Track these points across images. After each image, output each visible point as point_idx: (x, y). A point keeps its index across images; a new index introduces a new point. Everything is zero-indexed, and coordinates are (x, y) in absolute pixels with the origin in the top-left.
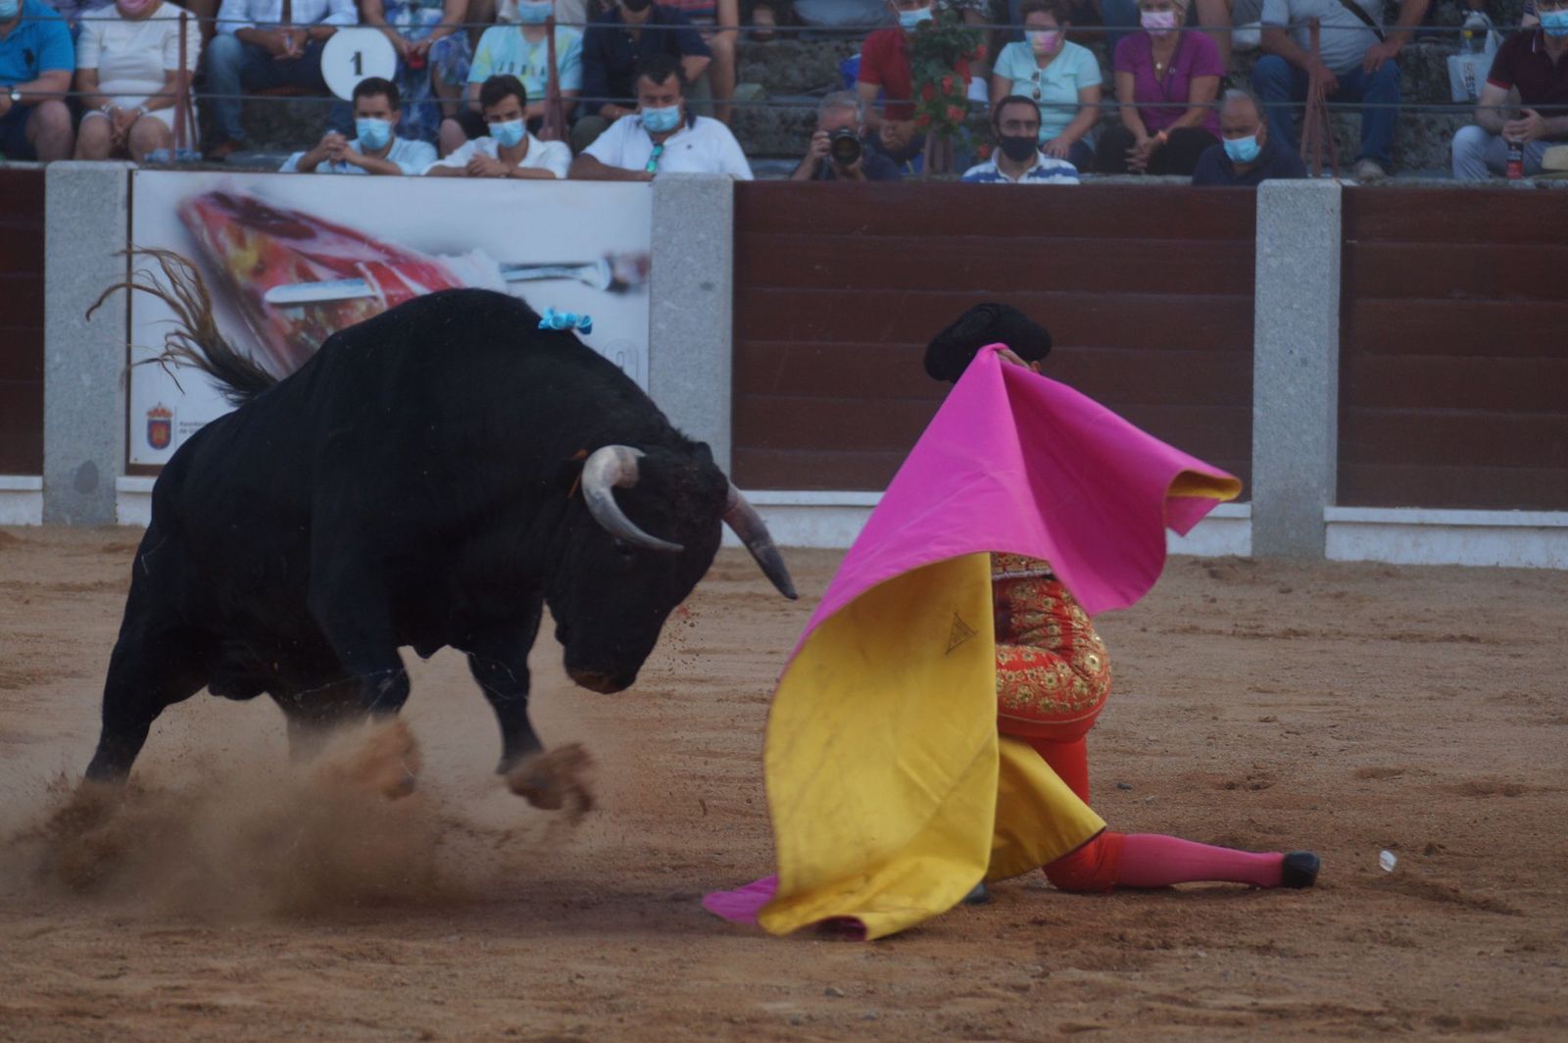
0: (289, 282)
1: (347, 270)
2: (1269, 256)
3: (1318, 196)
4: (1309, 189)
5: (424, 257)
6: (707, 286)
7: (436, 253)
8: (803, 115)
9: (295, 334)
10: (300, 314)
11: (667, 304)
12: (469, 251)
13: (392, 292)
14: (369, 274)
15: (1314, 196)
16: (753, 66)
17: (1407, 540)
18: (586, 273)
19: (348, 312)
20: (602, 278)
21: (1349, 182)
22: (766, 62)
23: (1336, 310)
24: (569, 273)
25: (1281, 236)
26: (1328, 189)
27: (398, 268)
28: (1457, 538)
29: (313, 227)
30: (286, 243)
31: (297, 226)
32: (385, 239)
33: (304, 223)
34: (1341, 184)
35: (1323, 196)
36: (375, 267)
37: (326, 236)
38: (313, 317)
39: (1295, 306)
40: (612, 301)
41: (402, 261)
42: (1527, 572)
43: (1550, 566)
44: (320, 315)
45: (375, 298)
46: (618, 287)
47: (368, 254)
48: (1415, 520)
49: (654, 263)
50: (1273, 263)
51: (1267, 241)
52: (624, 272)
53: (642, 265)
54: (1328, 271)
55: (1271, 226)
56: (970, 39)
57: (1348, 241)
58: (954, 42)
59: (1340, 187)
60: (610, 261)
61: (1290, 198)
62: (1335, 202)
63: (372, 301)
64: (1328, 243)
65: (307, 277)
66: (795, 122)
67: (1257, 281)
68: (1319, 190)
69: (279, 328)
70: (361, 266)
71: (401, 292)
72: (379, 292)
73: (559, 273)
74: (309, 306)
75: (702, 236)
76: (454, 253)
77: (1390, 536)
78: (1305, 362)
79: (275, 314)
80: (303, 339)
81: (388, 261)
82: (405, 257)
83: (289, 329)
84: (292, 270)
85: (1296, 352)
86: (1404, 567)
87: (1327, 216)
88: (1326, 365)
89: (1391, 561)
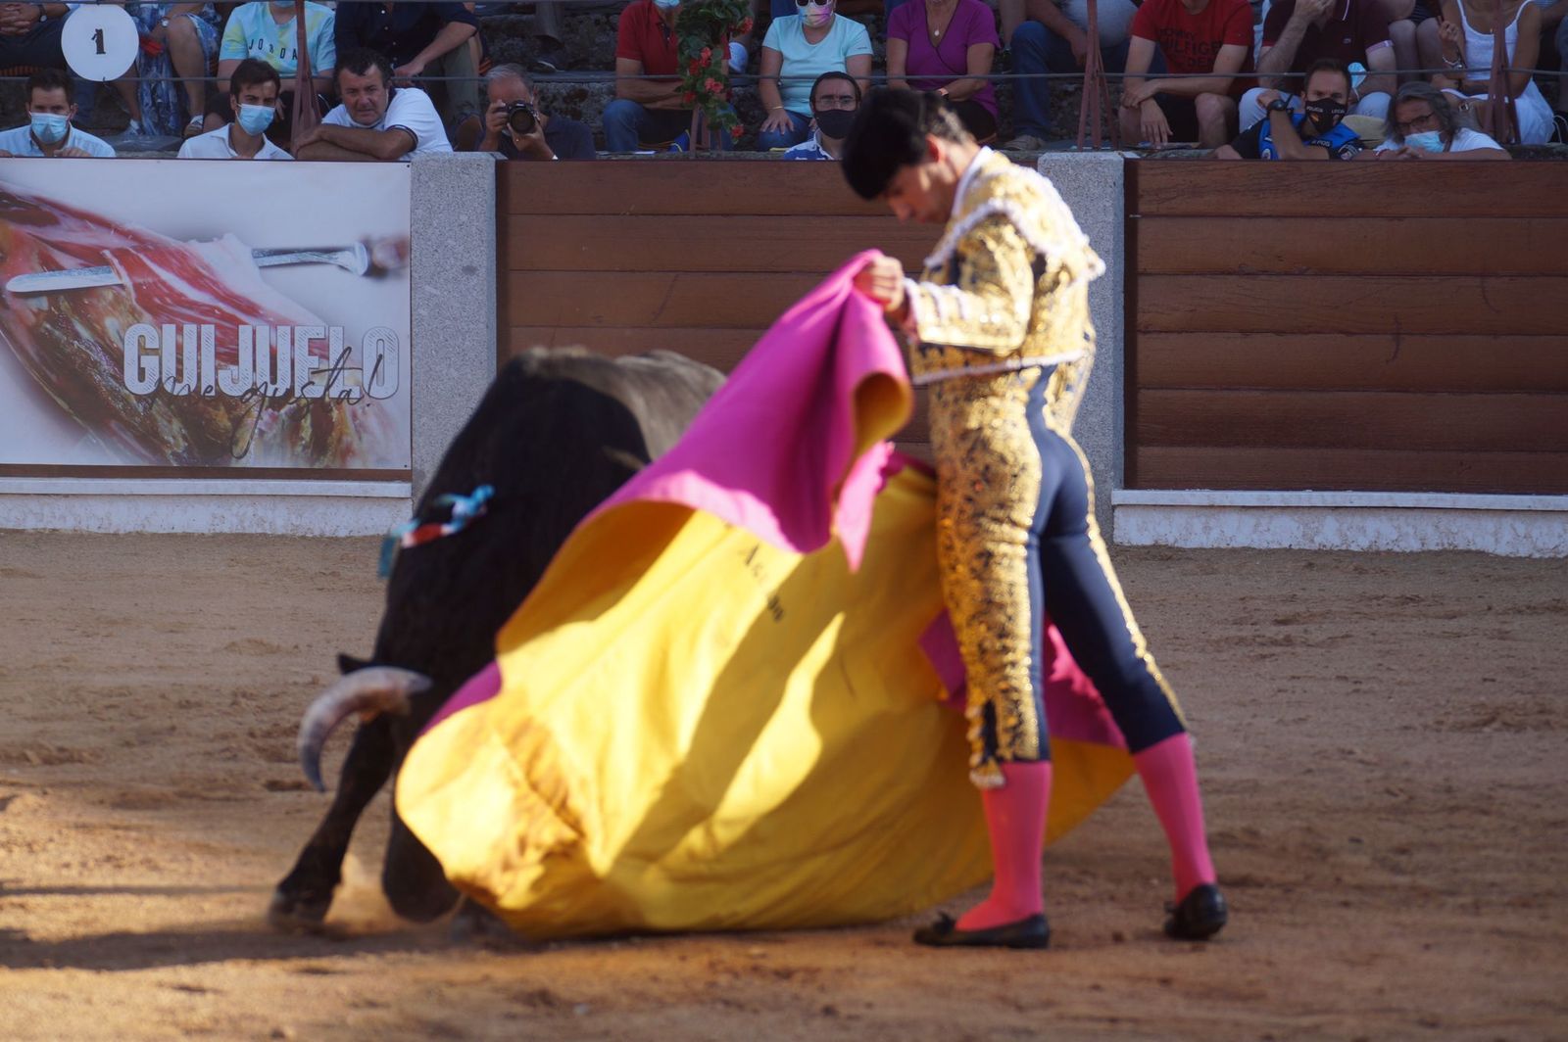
0: (32, 270)
1: (92, 258)
3: (1100, 169)
4: (1090, 162)
5: (174, 244)
6: (470, 270)
7: (185, 240)
8: (564, 92)
9: (38, 325)
10: (44, 303)
11: (428, 288)
12: (220, 237)
13: (141, 280)
14: (116, 261)
15: (1096, 170)
16: (510, 41)
17: (1198, 523)
18: (342, 258)
19: (95, 301)
20: (359, 262)
21: (1130, 155)
22: (523, 37)
23: (1121, 288)
24: (324, 258)
26: (1111, 162)
27: (146, 255)
28: (1249, 520)
29: (56, 213)
30: (28, 230)
31: (40, 212)
32: (129, 226)
33: (46, 209)
34: (1122, 156)
35: (1106, 170)
36: (121, 254)
37: (71, 222)
38: (58, 308)
40: (369, 285)
41: (150, 247)
42: (1321, 553)
43: (1344, 547)
44: (64, 305)
45: (122, 286)
46: (375, 272)
47: (116, 241)
48: (1205, 503)
49: (414, 246)
52: (381, 256)
53: (401, 249)
54: (1112, 247)
56: (736, 11)
57: (1132, 216)
58: (720, 16)
59: (1121, 160)
60: (368, 245)
61: (1071, 172)
62: (1117, 174)
63: (117, 288)
64: (1111, 218)
65: (51, 265)
66: (555, 98)
68: (1101, 163)
69: (21, 320)
70: (107, 253)
71: (150, 280)
72: (126, 281)
73: (315, 258)
74: (52, 295)
75: (463, 218)
76: (205, 238)
77: (1180, 519)
79: (16, 304)
80: (47, 329)
81: (134, 248)
82: (152, 244)
83: (32, 319)
84: (35, 259)
86: (1194, 550)
87: (1109, 190)
88: (1111, 345)
89: (1180, 544)
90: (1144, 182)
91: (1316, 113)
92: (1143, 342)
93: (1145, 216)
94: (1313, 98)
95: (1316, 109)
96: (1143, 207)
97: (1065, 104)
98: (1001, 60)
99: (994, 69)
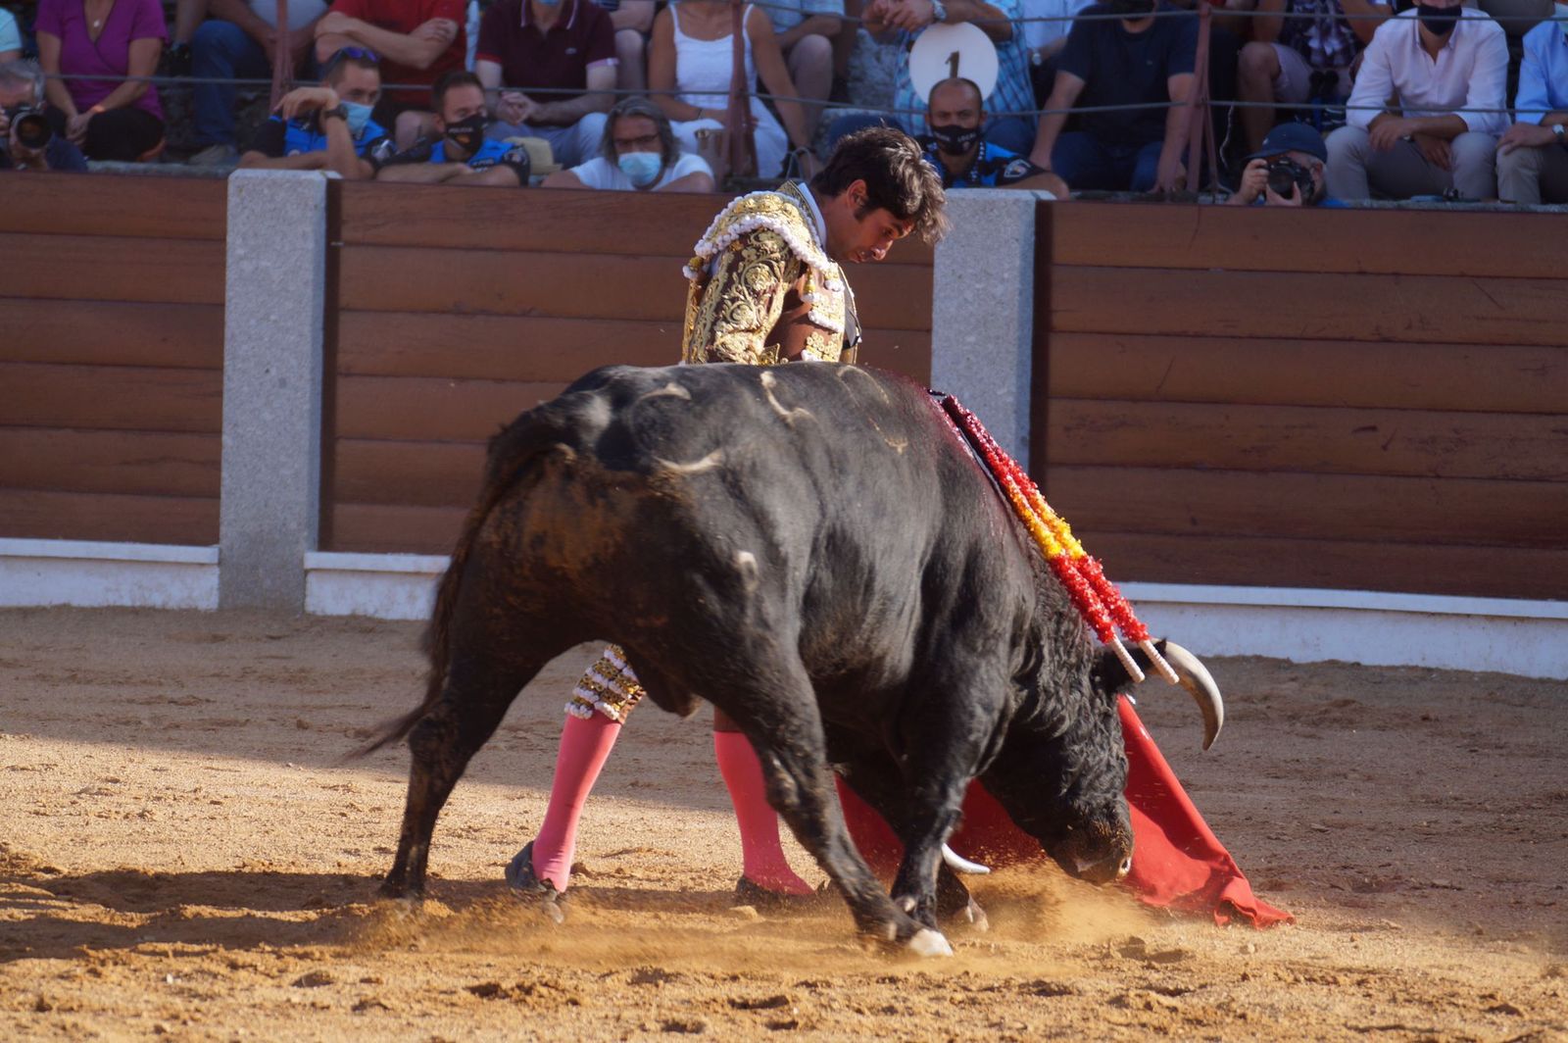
2: (242, 258)
3: (299, 189)
4: (288, 181)
15: (295, 191)
17: (401, 592)
23: (320, 324)
25: (256, 235)
26: (311, 182)
34: (325, 175)
35: (306, 191)
39: (273, 317)
48: (411, 569)
50: (247, 266)
51: (239, 241)
54: (311, 278)
55: (244, 224)
57: (333, 244)
59: (324, 180)
61: (266, 191)
62: (319, 195)
64: (311, 245)
67: (227, 287)
68: (300, 183)
77: (380, 586)
78: (283, 383)
85: (273, 372)
86: (397, 622)
87: (309, 214)
88: (308, 388)
89: (381, 615)
90: (349, 205)
91: (463, 134)
92: (345, 388)
93: (349, 244)
94: (455, 119)
95: (463, 130)
96: (347, 233)
97: (243, 114)
98: (171, 61)
99: (160, 70)
